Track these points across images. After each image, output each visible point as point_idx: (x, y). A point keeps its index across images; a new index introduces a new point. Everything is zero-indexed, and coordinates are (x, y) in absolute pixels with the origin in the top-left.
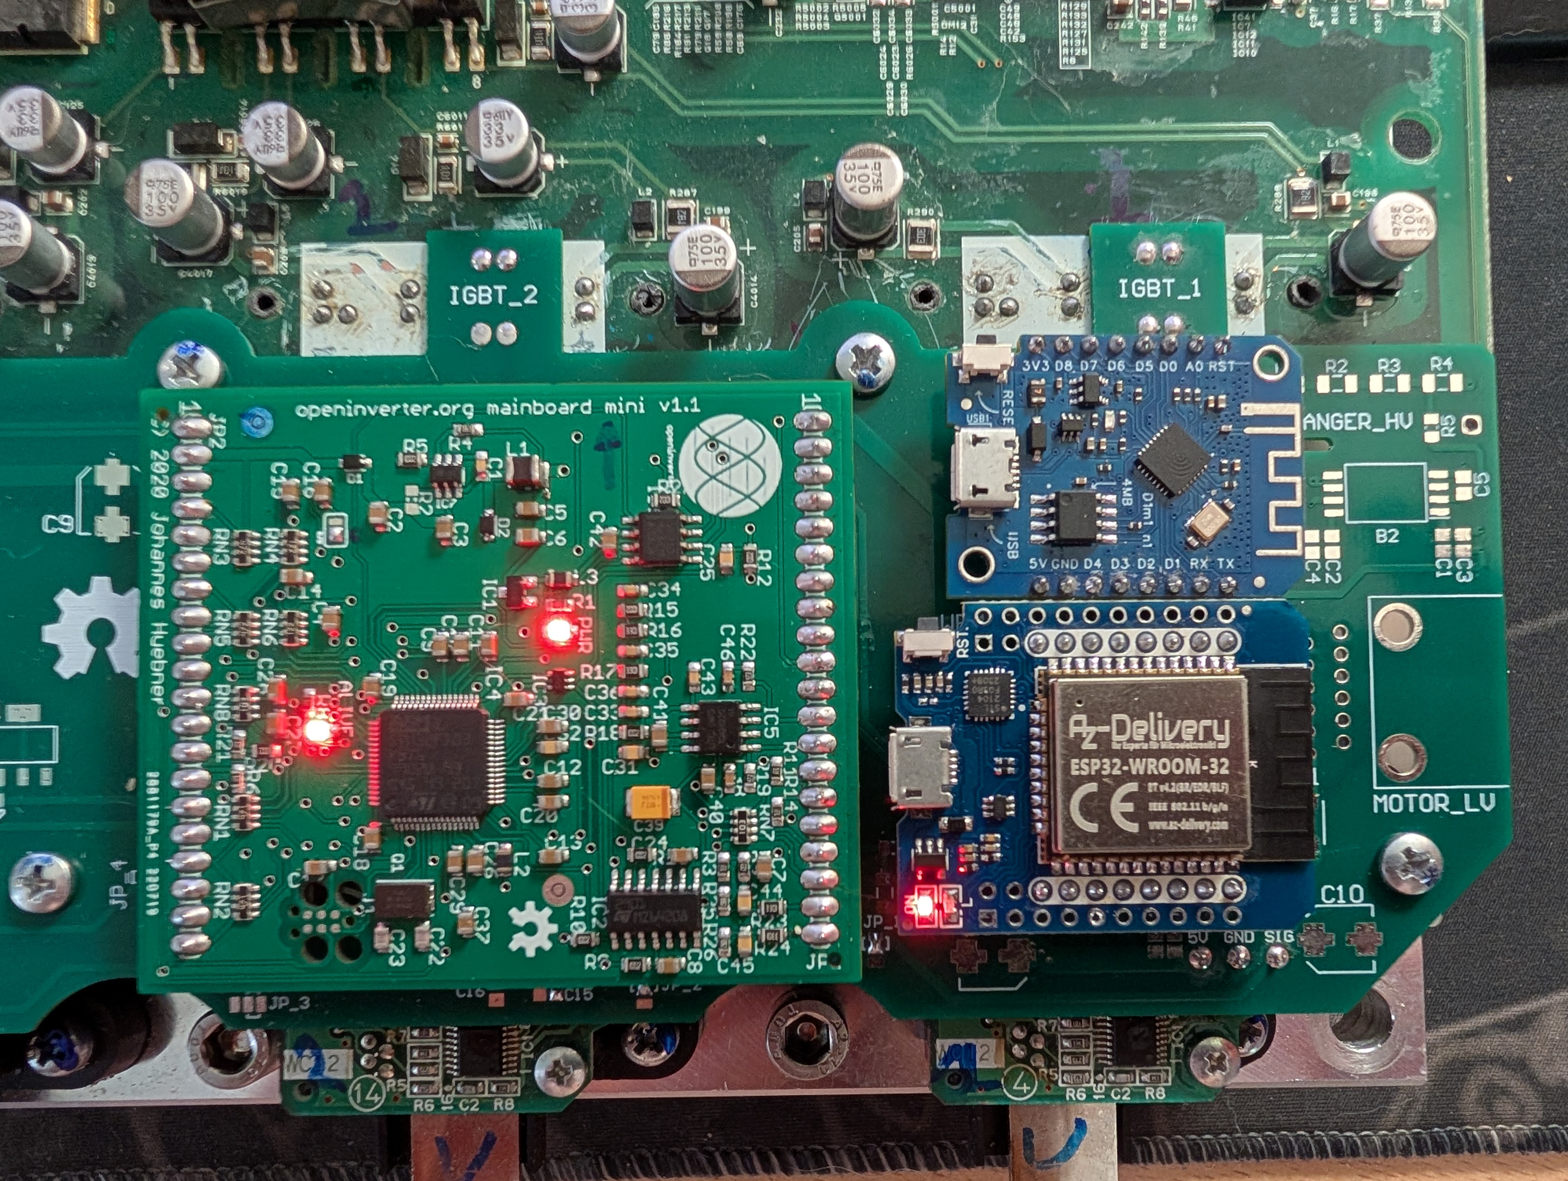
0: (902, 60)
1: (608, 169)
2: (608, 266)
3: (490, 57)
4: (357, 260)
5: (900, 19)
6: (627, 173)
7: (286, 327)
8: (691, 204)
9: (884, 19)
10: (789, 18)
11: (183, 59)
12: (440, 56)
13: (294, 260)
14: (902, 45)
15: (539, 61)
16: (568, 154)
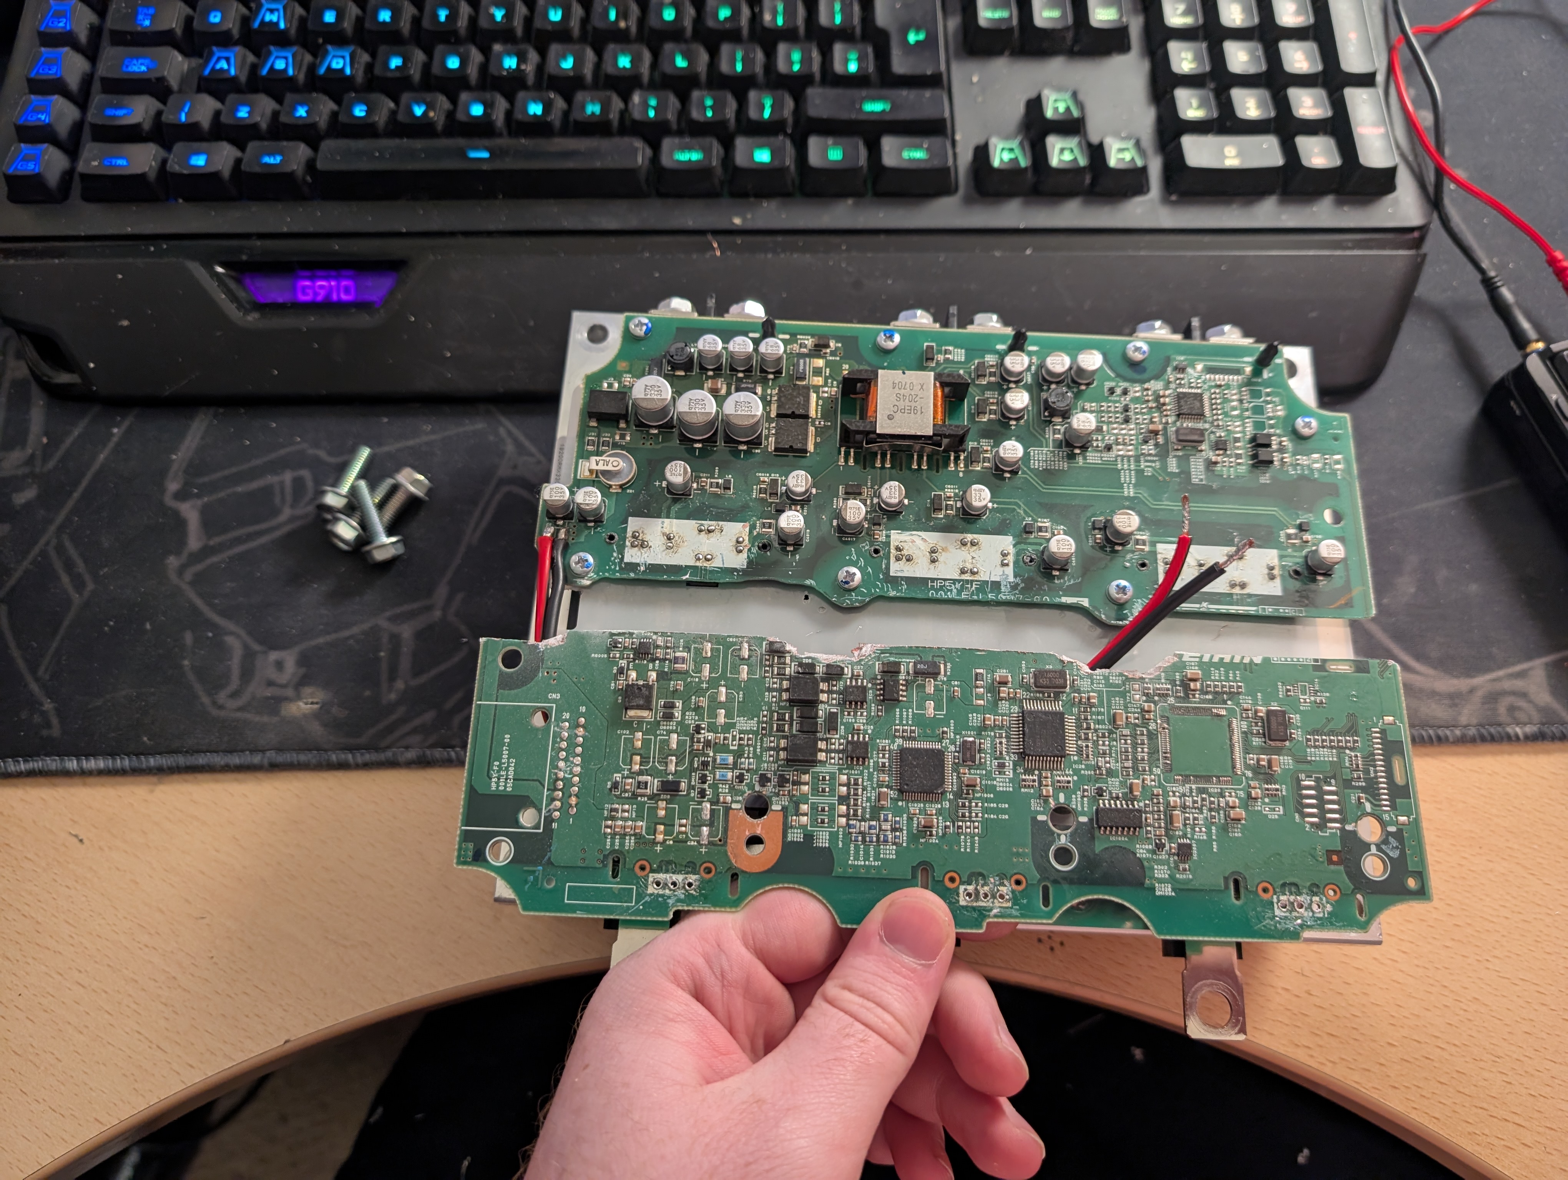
0: (1130, 476)
1: (1014, 509)
2: (1014, 546)
3: (966, 466)
4: (913, 538)
5: (1129, 461)
6: (1022, 512)
7: (884, 561)
8: (1047, 524)
9: (1122, 461)
10: (1085, 458)
11: (846, 461)
12: (947, 464)
13: (888, 536)
14: (1130, 470)
15: (986, 468)
16: (998, 503)
